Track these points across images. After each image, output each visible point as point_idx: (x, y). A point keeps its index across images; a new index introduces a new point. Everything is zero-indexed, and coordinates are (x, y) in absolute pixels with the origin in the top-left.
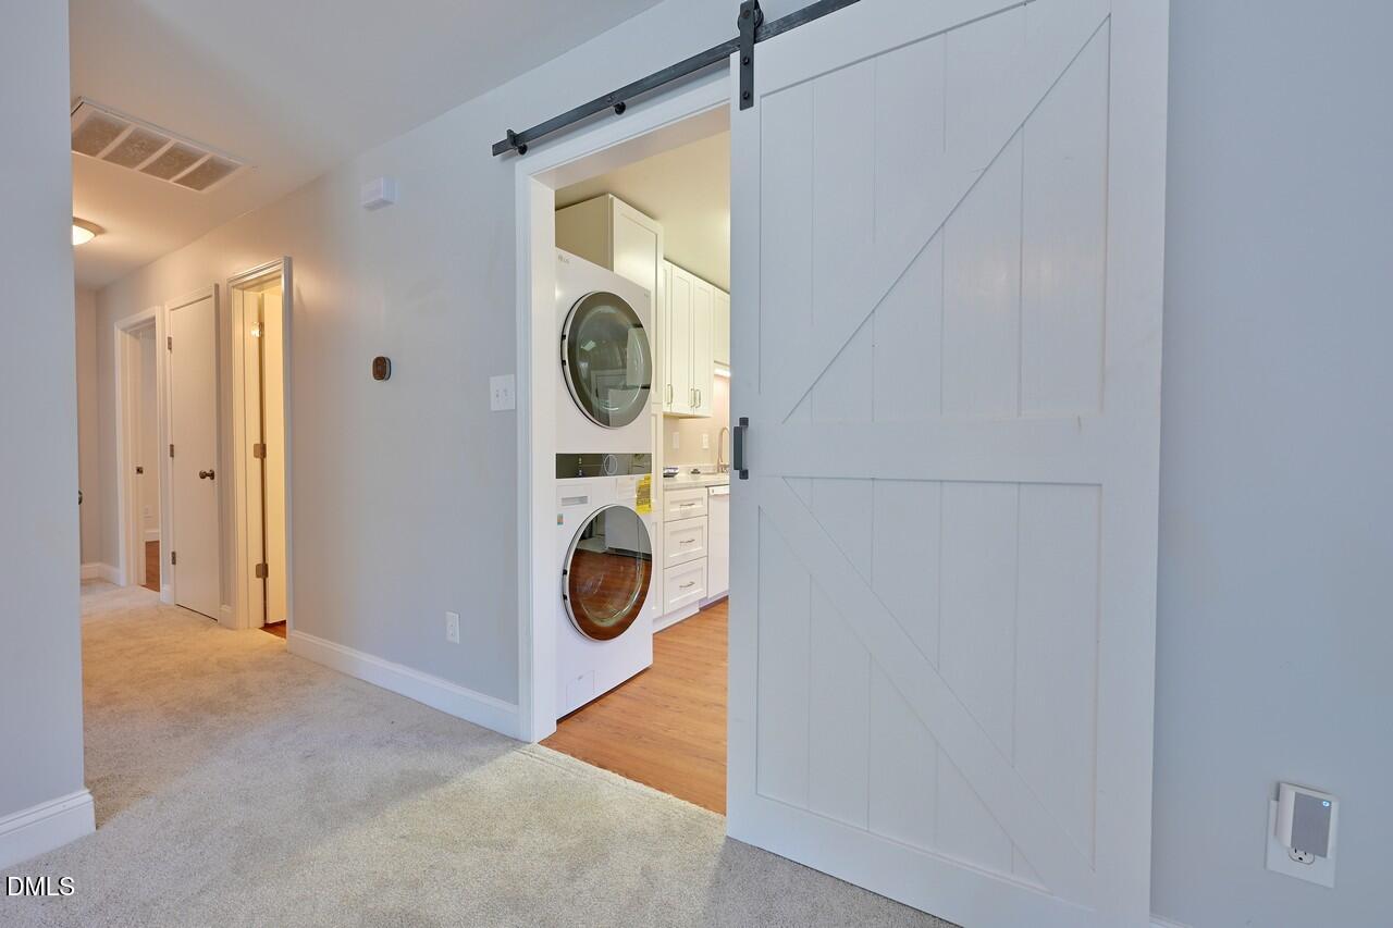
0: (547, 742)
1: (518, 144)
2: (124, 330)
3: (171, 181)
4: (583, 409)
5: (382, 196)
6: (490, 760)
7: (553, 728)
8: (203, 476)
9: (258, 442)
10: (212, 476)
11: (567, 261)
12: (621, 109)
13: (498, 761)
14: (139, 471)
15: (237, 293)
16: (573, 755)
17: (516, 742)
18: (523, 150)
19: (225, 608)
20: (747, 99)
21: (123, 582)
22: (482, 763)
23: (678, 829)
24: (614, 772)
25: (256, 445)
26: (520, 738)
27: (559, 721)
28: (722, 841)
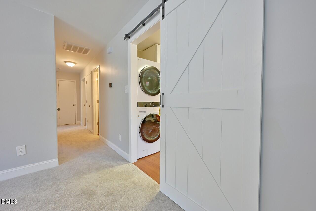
0: (134, 163)
1: (128, 36)
2: (82, 80)
3: (82, 53)
4: (143, 91)
5: (110, 51)
6: (122, 165)
7: (137, 160)
8: (90, 106)
9: (97, 100)
10: (91, 106)
11: (141, 60)
12: (144, 25)
13: (123, 165)
14: (84, 105)
15: (94, 72)
16: (138, 167)
17: (128, 162)
18: (129, 37)
19: (93, 130)
20: (163, 16)
21: (82, 124)
22: (120, 165)
23: (150, 187)
24: (144, 172)
25: (97, 101)
26: (129, 162)
27: (138, 159)
28: (158, 191)
